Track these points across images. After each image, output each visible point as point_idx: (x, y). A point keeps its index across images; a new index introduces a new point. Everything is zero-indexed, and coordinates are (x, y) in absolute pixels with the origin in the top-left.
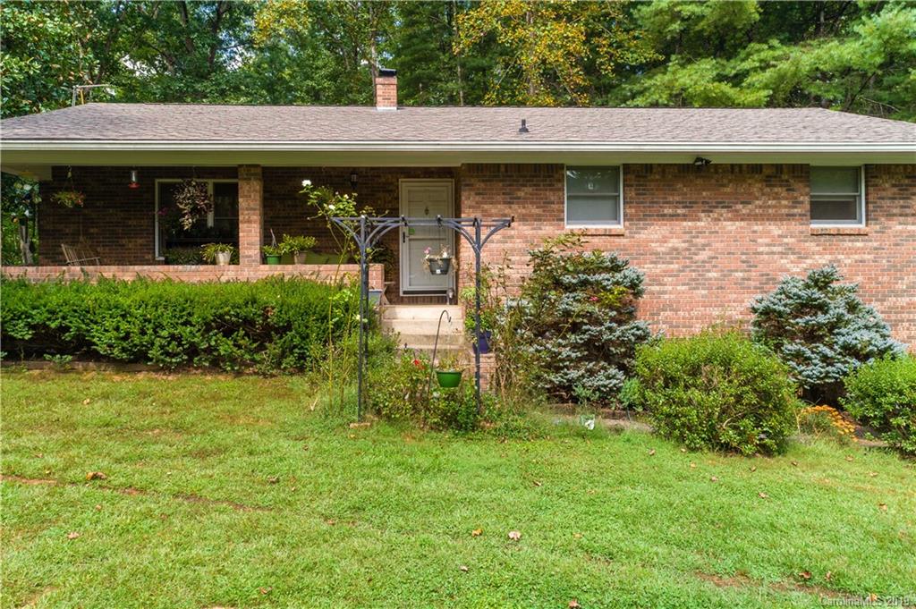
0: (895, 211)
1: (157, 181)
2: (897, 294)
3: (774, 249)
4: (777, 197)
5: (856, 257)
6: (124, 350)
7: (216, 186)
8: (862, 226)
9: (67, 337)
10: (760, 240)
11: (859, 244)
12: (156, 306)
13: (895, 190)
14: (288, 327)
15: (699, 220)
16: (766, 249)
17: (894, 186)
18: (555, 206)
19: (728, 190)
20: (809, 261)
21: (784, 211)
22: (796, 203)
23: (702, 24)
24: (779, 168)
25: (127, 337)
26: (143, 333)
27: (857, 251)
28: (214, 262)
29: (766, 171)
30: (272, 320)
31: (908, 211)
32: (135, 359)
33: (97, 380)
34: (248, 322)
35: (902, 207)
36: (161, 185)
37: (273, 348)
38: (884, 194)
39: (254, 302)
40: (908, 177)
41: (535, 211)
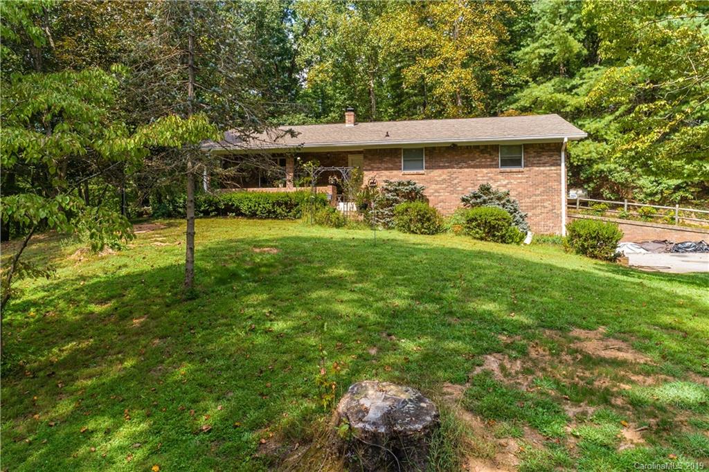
0: (535, 162)
2: (535, 195)
3: (485, 178)
4: (485, 158)
5: (519, 181)
6: (250, 212)
7: (280, 160)
8: (521, 169)
9: (233, 208)
10: (479, 175)
11: (520, 176)
12: (259, 198)
13: (535, 154)
14: (298, 205)
15: (454, 168)
16: (481, 178)
17: (535, 152)
18: (398, 164)
19: (466, 156)
20: (499, 183)
21: (488, 163)
22: (493, 160)
24: (486, 146)
25: (250, 208)
26: (255, 206)
27: (519, 178)
28: (278, 187)
29: (481, 148)
30: (293, 202)
31: (541, 162)
32: (253, 215)
33: (242, 221)
34: (286, 203)
35: (538, 160)
37: (293, 211)
38: (531, 155)
39: (288, 196)
40: (540, 148)
41: (391, 166)
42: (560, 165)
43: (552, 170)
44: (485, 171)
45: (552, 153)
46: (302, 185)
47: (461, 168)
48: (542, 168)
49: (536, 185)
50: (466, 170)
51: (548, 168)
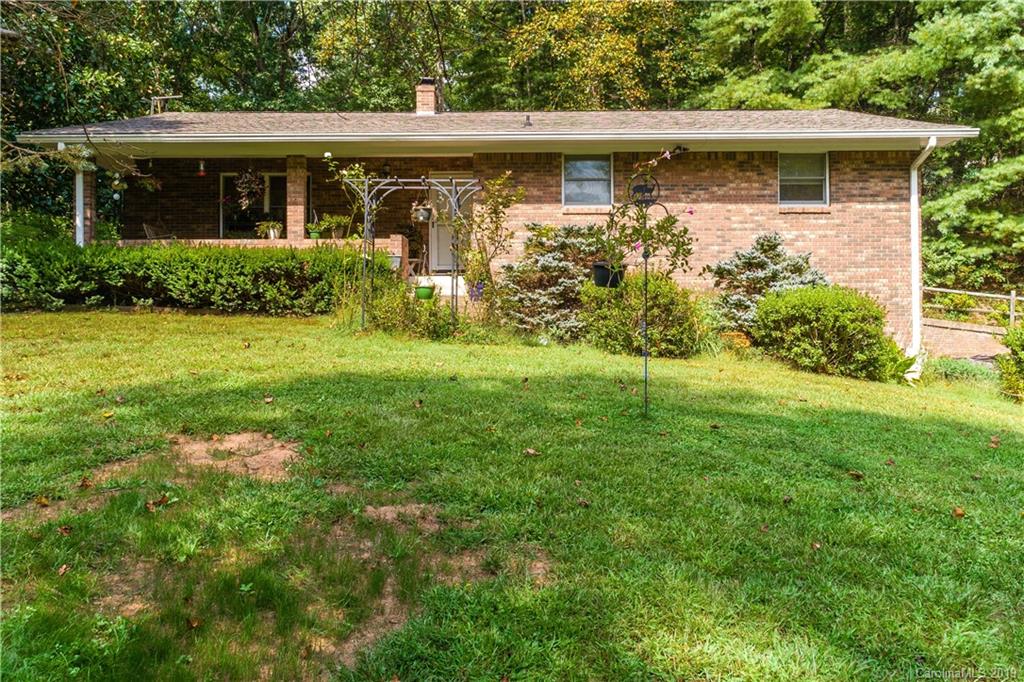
0: (855, 192)
1: (222, 175)
2: (857, 265)
3: (746, 226)
4: (749, 180)
5: (821, 232)
6: (192, 296)
7: (272, 179)
8: (825, 207)
9: (149, 285)
10: (733, 218)
11: (823, 222)
12: (217, 261)
13: (855, 173)
14: (319, 278)
15: (680, 201)
16: (740, 226)
17: (854, 170)
18: (553, 189)
19: (706, 174)
21: (754, 192)
22: (766, 185)
23: (766, 36)
24: (751, 155)
25: (195, 285)
26: (207, 281)
27: (820, 227)
28: (267, 237)
29: (740, 158)
30: (308, 270)
31: (866, 192)
32: (201, 304)
33: (170, 319)
34: (289, 275)
35: (862, 188)
36: (226, 179)
37: (308, 296)
38: (846, 177)
39: (293, 257)
40: (867, 163)
41: (536, 192)
42: (908, 200)
43: (890, 210)
44: (747, 208)
45: (889, 173)
46: (326, 234)
47: (695, 201)
48: (869, 206)
49: (856, 244)
50: (706, 206)
51: (882, 206)
